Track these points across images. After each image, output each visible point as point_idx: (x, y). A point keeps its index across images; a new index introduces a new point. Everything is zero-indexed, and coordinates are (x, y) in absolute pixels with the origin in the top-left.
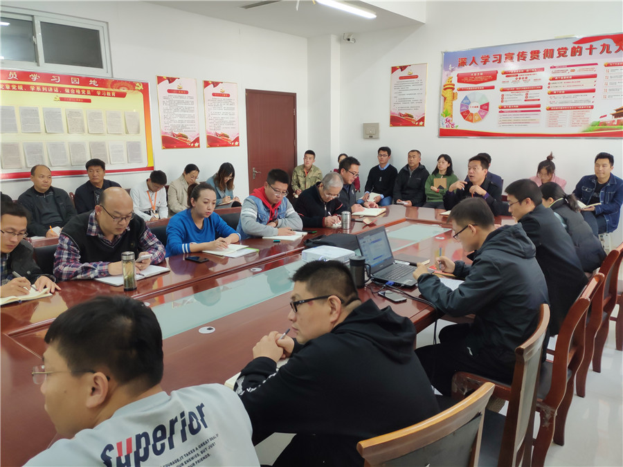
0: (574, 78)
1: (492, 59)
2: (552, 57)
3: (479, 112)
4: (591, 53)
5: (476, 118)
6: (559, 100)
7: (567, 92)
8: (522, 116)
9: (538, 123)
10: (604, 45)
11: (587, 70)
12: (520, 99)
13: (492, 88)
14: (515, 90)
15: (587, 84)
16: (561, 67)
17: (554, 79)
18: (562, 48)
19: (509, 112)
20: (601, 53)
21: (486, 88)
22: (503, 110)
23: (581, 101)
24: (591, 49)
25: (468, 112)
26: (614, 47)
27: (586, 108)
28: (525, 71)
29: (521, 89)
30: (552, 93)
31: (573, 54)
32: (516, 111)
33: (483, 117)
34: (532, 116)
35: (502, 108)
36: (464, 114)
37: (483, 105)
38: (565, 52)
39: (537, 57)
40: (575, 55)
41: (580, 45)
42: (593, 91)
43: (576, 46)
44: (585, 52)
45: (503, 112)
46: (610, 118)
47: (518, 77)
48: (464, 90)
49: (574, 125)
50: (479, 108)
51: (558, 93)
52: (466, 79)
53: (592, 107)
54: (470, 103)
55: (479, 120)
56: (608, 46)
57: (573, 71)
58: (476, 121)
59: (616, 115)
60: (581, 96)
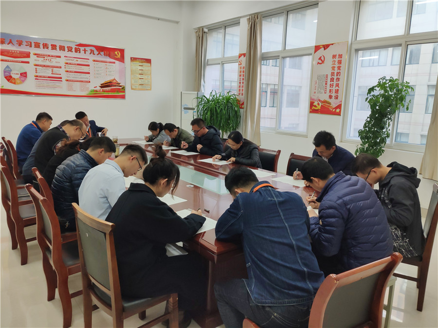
0: (78, 65)
1: (24, 43)
2: (64, 50)
3: (20, 77)
4: (85, 53)
5: (18, 81)
6: (72, 76)
7: (76, 72)
8: (51, 83)
9: (61, 88)
10: (91, 50)
11: (84, 61)
12: (48, 72)
13: (28, 62)
14: (44, 66)
15: (85, 69)
16: (71, 57)
17: (67, 63)
18: (69, 47)
19: (42, 80)
20: (90, 53)
21: (23, 62)
22: (38, 78)
23: (83, 78)
24: (85, 50)
25: (11, 77)
26: (96, 52)
27: (87, 82)
28: (49, 56)
29: (48, 66)
30: (67, 71)
31: (76, 51)
32: (47, 80)
33: (23, 81)
34: (57, 83)
35: (37, 76)
36: (8, 78)
37: (23, 73)
38: (72, 50)
39: (56, 49)
40: (77, 52)
41: (79, 47)
42: (89, 73)
43: (77, 47)
44: (82, 52)
45: (38, 79)
46: (98, 88)
47: (45, 59)
48: (5, 61)
49: (82, 91)
50: (19, 75)
51: (71, 72)
52: (6, 53)
53: (90, 82)
54: (11, 70)
55: (20, 83)
56: (93, 51)
57: (77, 61)
58: (18, 84)
59: (101, 87)
60: (83, 75)
